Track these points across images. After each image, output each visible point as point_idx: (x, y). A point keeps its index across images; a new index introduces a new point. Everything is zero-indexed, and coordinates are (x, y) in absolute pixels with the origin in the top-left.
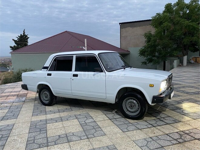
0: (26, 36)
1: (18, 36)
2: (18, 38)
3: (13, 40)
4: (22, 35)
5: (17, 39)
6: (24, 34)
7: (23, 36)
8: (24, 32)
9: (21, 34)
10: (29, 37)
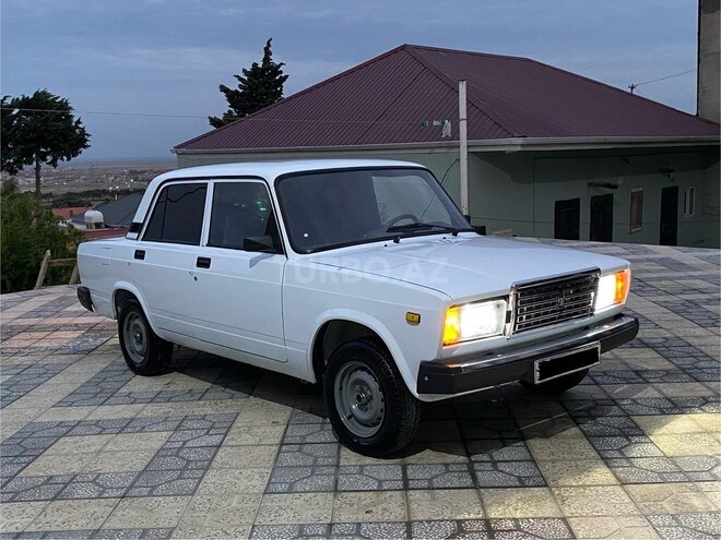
0: (276, 70)
1: (244, 71)
2: (241, 79)
3: (223, 89)
4: (260, 66)
5: (240, 86)
6: (266, 60)
7: (264, 70)
8: (267, 52)
9: (255, 65)
10: (287, 76)
